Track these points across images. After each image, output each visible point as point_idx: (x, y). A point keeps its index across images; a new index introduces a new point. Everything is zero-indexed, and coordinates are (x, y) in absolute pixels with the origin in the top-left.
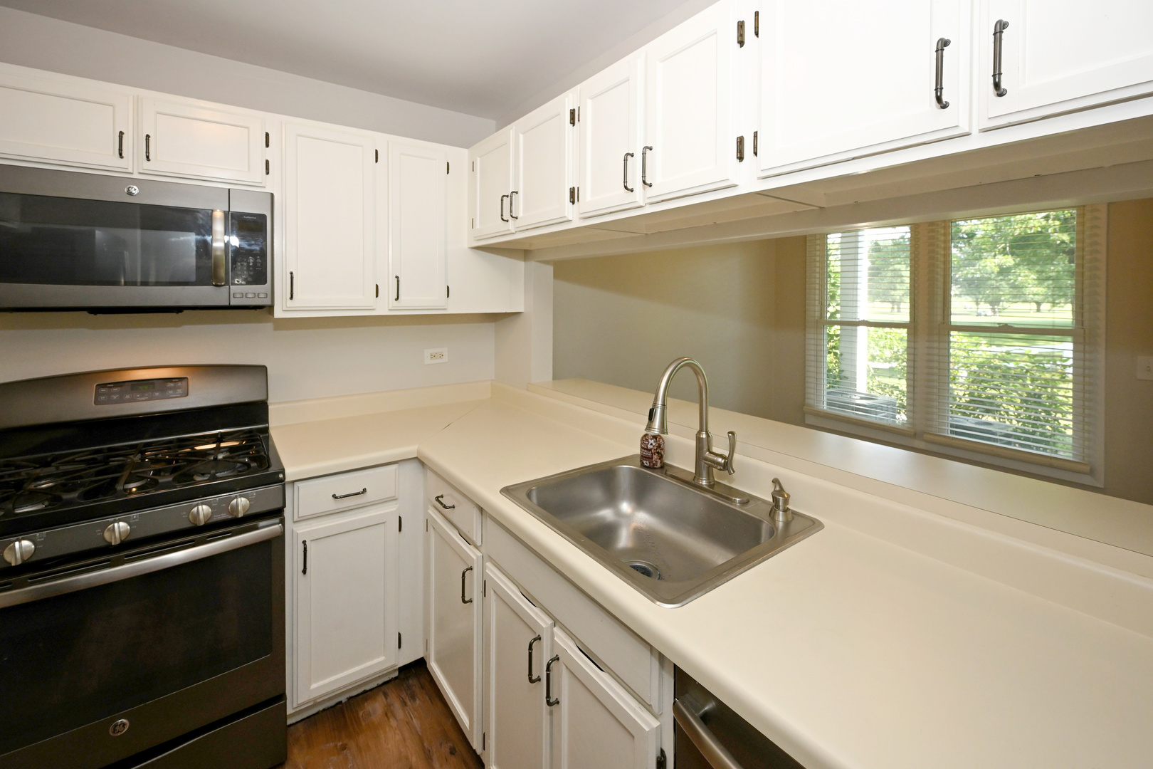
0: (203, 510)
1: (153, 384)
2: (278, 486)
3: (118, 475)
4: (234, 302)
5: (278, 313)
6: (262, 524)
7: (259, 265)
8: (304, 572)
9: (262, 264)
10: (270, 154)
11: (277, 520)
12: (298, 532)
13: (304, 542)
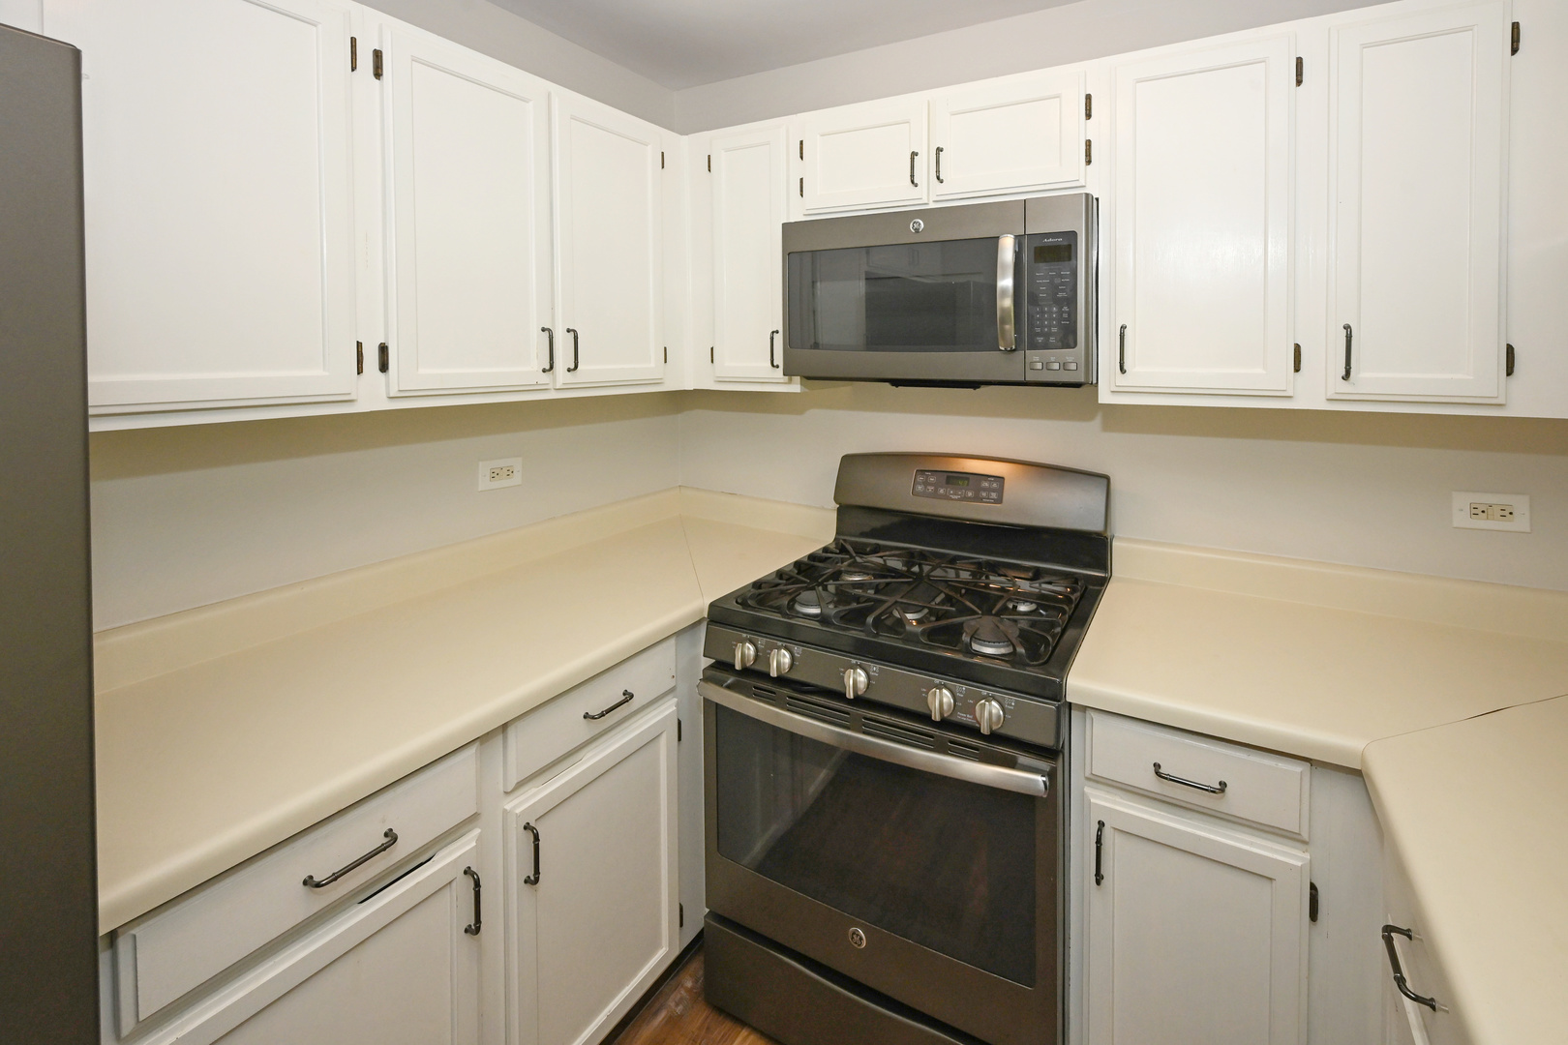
0: (942, 699)
1: (968, 479)
2: (1051, 706)
3: (884, 598)
4: (1030, 378)
5: (1105, 397)
6: (1023, 759)
7: (1065, 316)
8: (1099, 878)
9: (1069, 314)
10: (1094, 129)
11: (1045, 765)
12: (1092, 800)
13: (1101, 824)
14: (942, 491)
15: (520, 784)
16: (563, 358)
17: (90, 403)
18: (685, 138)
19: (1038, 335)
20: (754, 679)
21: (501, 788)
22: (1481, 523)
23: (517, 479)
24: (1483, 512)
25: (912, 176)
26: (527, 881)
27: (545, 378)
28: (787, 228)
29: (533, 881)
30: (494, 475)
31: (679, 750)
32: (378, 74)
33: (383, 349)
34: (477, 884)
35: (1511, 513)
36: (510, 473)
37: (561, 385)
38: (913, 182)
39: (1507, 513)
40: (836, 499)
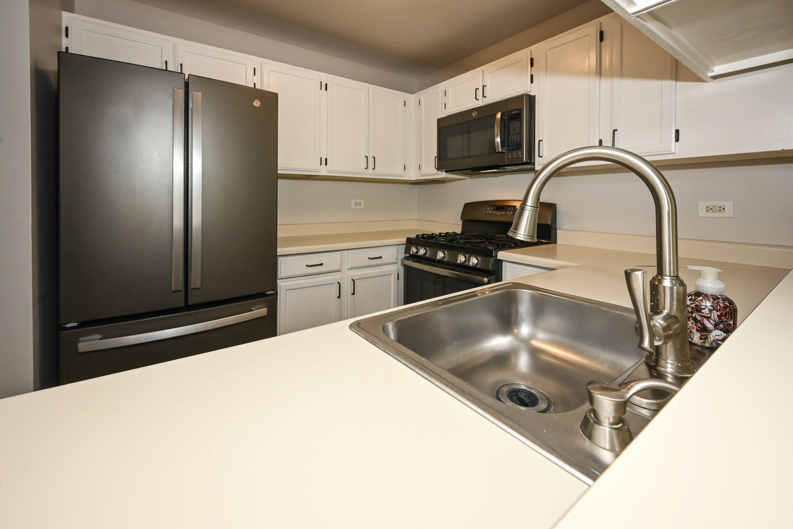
0: (462, 259)
1: (504, 208)
4: (508, 162)
10: (533, 70)
14: (494, 212)
15: (351, 269)
16: (371, 166)
17: (278, 166)
18: (414, 95)
19: (510, 146)
20: (415, 258)
21: (347, 268)
22: (711, 214)
23: (362, 207)
24: (711, 209)
25: (476, 97)
26: (352, 294)
27: (366, 171)
28: (438, 120)
29: (353, 294)
30: (356, 204)
31: (397, 282)
32: (326, 90)
33: (326, 159)
34: (340, 286)
35: (724, 209)
36: (360, 204)
37: (370, 174)
38: (476, 99)
39: (722, 209)
40: (461, 219)
